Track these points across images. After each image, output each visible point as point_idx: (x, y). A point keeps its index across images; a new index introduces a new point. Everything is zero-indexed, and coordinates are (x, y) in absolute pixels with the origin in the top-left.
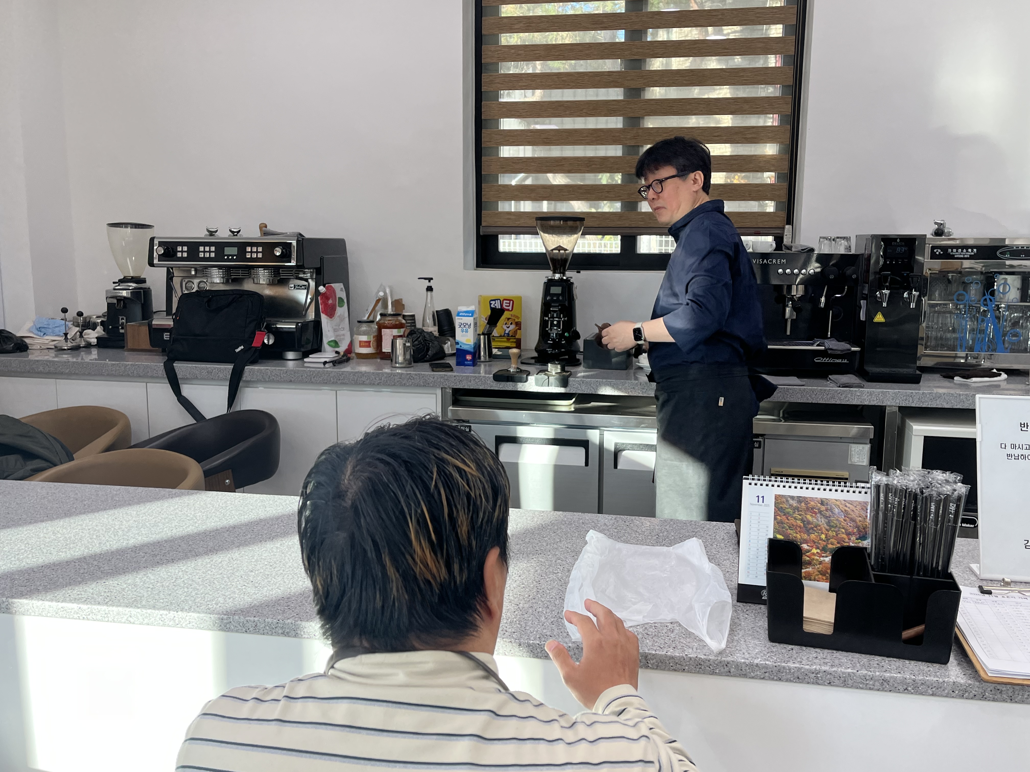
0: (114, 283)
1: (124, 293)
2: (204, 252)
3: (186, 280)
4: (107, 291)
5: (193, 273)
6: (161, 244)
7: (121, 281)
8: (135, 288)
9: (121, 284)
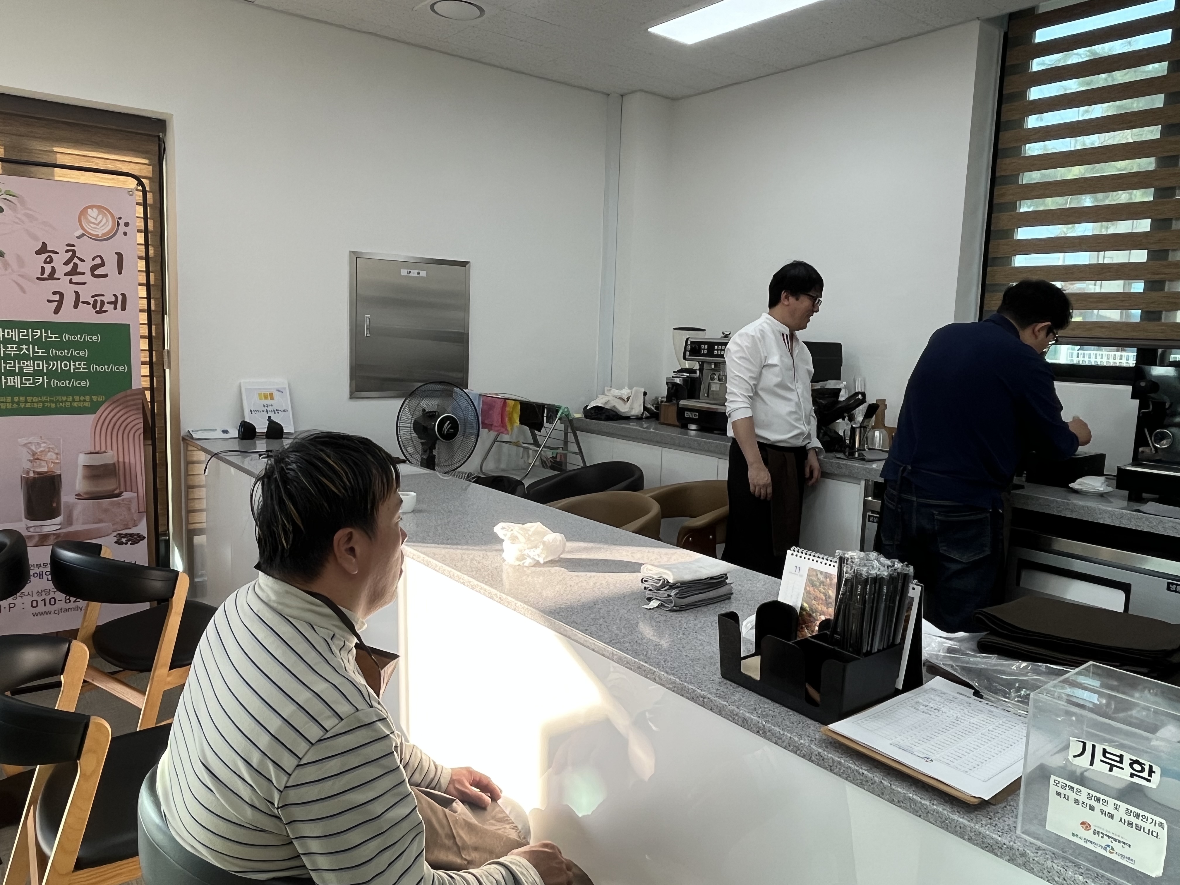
0: (674, 372)
1: (678, 381)
2: (718, 350)
3: (712, 372)
4: (667, 379)
5: (713, 366)
6: (692, 342)
7: (679, 371)
8: (688, 377)
9: (679, 373)
